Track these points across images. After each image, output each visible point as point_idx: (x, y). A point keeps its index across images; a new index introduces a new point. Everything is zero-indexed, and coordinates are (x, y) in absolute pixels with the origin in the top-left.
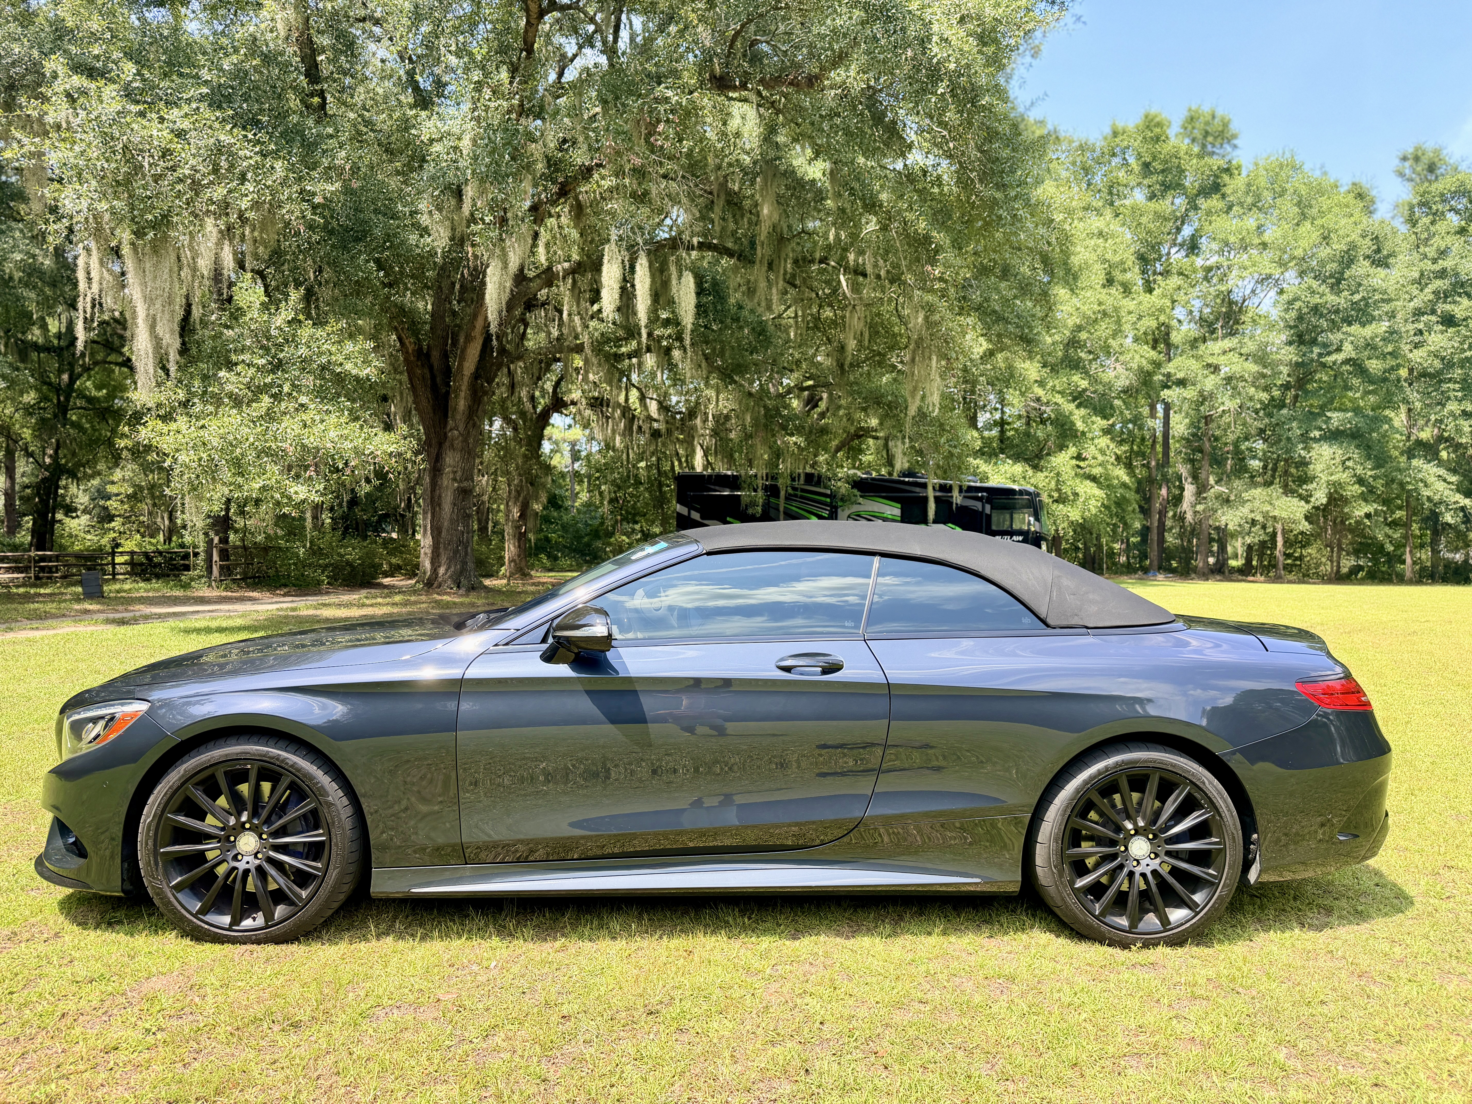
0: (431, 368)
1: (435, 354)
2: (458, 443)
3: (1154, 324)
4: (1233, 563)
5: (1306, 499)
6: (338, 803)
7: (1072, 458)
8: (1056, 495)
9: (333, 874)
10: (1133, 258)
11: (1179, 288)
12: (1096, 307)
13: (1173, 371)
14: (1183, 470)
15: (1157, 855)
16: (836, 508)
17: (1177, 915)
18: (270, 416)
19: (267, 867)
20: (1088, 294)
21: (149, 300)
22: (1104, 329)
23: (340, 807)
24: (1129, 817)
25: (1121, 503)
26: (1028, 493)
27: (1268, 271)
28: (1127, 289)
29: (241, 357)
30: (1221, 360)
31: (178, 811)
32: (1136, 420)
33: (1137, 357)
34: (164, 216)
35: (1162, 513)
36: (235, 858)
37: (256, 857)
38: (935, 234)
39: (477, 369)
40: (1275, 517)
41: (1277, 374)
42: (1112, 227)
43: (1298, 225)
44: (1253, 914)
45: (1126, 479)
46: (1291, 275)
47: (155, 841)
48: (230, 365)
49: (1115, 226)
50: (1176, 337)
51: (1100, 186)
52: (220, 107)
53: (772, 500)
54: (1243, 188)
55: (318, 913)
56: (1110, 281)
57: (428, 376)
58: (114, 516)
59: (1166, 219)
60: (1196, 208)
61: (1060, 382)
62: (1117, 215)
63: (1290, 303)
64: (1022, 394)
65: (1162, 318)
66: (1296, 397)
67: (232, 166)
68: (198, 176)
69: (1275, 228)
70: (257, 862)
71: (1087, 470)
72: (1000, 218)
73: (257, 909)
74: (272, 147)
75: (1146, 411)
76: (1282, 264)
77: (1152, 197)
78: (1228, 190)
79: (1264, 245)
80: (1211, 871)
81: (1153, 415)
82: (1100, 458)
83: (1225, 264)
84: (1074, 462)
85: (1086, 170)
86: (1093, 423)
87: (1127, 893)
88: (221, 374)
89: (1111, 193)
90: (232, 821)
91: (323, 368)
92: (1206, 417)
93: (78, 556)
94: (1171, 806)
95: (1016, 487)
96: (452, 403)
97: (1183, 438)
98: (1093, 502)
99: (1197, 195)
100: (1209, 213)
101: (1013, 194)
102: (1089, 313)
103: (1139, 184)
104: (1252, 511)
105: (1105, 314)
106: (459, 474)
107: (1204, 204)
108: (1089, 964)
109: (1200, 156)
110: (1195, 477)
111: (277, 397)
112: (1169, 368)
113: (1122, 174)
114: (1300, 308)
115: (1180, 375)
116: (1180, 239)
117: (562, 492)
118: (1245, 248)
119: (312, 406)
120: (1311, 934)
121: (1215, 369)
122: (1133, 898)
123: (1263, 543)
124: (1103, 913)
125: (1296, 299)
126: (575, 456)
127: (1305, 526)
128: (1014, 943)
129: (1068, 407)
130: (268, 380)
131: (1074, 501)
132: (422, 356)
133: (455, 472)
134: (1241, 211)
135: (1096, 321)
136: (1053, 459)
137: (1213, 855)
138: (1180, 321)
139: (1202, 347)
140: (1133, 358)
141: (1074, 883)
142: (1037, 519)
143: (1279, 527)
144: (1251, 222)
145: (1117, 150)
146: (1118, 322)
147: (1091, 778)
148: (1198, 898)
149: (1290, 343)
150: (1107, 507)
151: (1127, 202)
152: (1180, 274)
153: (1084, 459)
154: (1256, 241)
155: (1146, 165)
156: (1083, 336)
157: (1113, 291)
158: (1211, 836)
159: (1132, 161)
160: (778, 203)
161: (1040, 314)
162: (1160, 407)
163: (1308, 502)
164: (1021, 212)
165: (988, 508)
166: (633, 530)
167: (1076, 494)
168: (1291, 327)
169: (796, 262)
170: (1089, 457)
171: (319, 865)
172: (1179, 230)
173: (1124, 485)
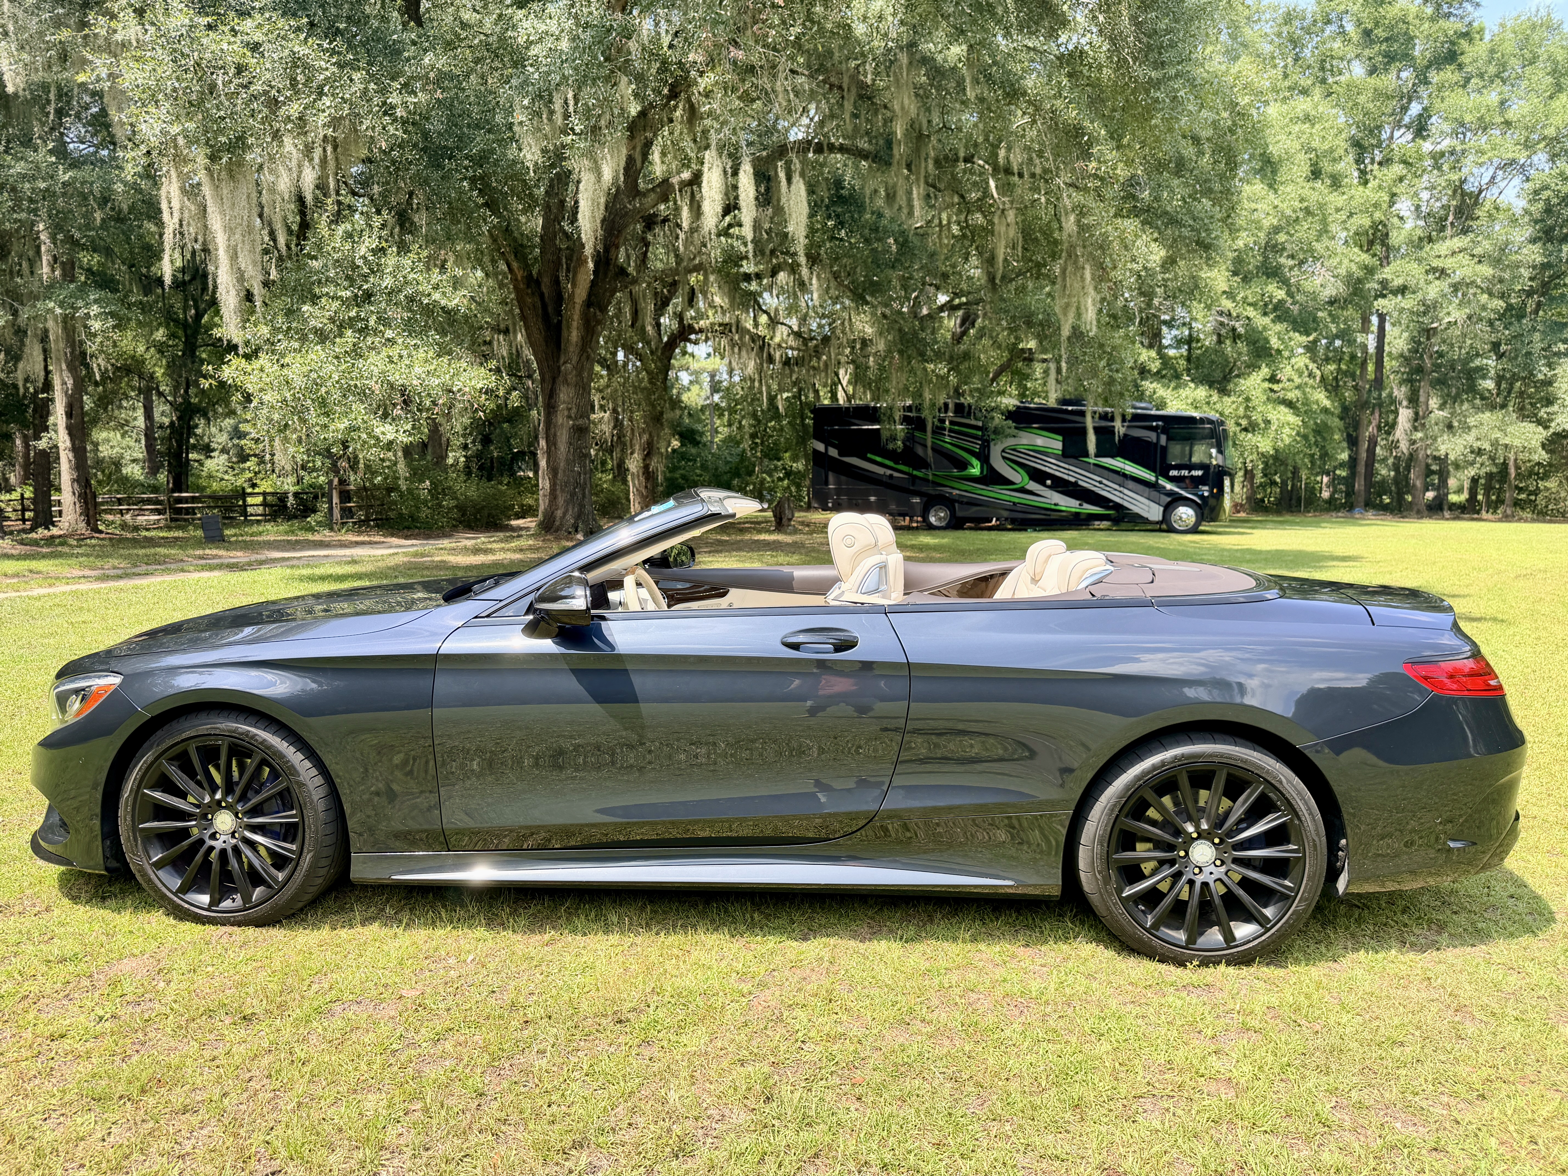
0: (542, 296)
1: (546, 281)
2: (572, 378)
3: (1366, 222)
4: (1454, 498)
5: (1544, 424)
6: (309, 783)
7: (1264, 380)
8: (1244, 422)
9: (307, 858)
10: (1343, 144)
11: (1401, 179)
12: (1297, 204)
13: (1389, 277)
14: (1400, 393)
15: (1223, 863)
16: (988, 442)
17: (1243, 930)
18: (356, 352)
19: (243, 847)
20: (1288, 189)
21: (230, 230)
22: (1305, 230)
23: (311, 787)
24: (1190, 819)
25: (1321, 431)
26: (1210, 421)
27: (1510, 155)
28: (1336, 182)
29: (325, 290)
30: (1448, 263)
31: (152, 788)
32: (1345, 335)
33: (1346, 261)
34: (238, 139)
35: (1373, 443)
36: (213, 836)
37: (233, 836)
38: (1087, 124)
39: (590, 295)
40: (1506, 446)
41: (1515, 278)
42: (1321, 109)
43: (1551, 97)
44: (1347, 929)
45: (1327, 403)
46: (1541, 158)
47: (133, 816)
48: (314, 299)
49: (1325, 108)
50: (1396, 238)
51: (1311, 61)
52: (294, 15)
53: (917, 434)
54: (1484, 55)
55: (295, 898)
56: (1316, 174)
57: (539, 304)
58: (249, 455)
59: (1389, 97)
60: (1426, 82)
61: (1251, 293)
62: (1330, 94)
63: (1536, 192)
64: (1208, 307)
65: (1378, 215)
66: (1539, 305)
67: (309, 80)
68: (274, 92)
69: (1521, 102)
70: (234, 841)
71: (1281, 394)
72: (1156, 101)
73: (235, 891)
74: (350, 56)
75: (1357, 325)
76: (1528, 145)
77: (1372, 71)
78: (1465, 59)
79: (1508, 123)
80: (1287, 883)
81: (1365, 329)
82: (1298, 381)
83: (1458, 148)
84: (1266, 385)
85: (1294, 42)
86: (1290, 339)
87: (1186, 903)
88: (305, 308)
89: (1322, 69)
90: (207, 799)
91: (411, 299)
92: (1428, 331)
93: (214, 497)
94: (1240, 808)
95: (1196, 414)
96: (565, 333)
97: (1401, 355)
98: (1286, 430)
99: (1428, 67)
100: (1441, 88)
101: (1173, 72)
102: (1288, 212)
103: (1357, 56)
104: (1478, 439)
105: (1308, 212)
106: (574, 410)
107: (1435, 77)
108: (1131, 984)
109: (1433, 19)
110: (1413, 400)
111: (364, 331)
112: (1387, 273)
113: (1337, 45)
114: (1548, 199)
115: (1398, 282)
116: (1407, 120)
117: (699, 427)
118: (1484, 126)
119: (400, 341)
120: (1411, 955)
121: (1442, 273)
122: (1192, 909)
123: (1490, 476)
124: (1156, 926)
125: (1546, 188)
126: (715, 388)
127: (1542, 456)
128: (1053, 954)
129: (1261, 321)
130: (353, 314)
131: (1266, 429)
132: (532, 282)
133: (569, 409)
134: (1481, 84)
135: (1297, 220)
136: (1242, 381)
137: (1292, 864)
138: (1401, 219)
139: (1427, 248)
140: (1340, 263)
141: (1122, 891)
142: (1220, 452)
143: (1512, 456)
144: (1492, 97)
145: (1333, 16)
146: (1324, 222)
147: (1144, 773)
148: (1269, 912)
149: (1533, 241)
150: (1305, 437)
151: (1342, 79)
152: (1405, 162)
153: (1278, 382)
154: (1499, 120)
155: (1367, 33)
156: (1282, 238)
157: (1318, 184)
158: (1288, 842)
159: (1350, 27)
160: (917, 95)
161: (1219, 216)
162: (1375, 320)
163: (1546, 428)
164: (1182, 93)
165: (1163, 439)
166: (776, 467)
167: (1268, 422)
168: (1536, 222)
169: (937, 162)
170: (1284, 379)
171: (294, 847)
172: (1405, 109)
173: (1325, 410)
